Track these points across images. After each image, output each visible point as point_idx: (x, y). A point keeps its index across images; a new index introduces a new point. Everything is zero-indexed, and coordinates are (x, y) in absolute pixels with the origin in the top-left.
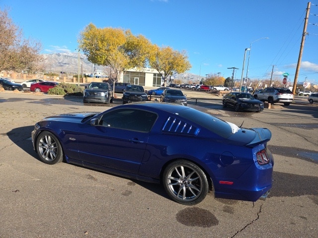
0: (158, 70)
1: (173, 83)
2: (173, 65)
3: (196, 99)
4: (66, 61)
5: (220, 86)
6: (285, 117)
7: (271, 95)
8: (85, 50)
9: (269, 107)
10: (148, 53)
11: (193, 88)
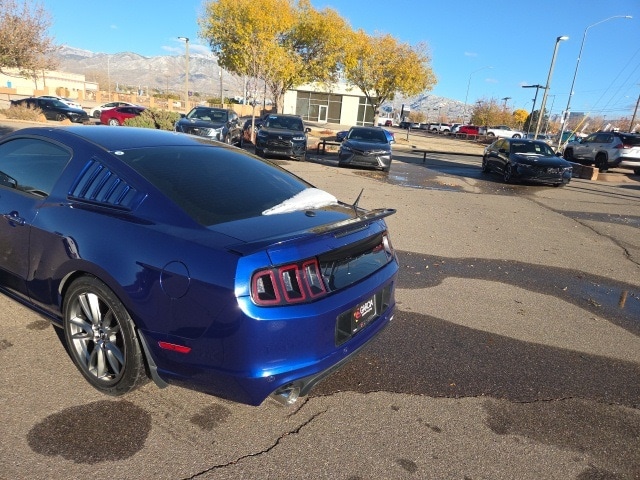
0: (363, 89)
1: (407, 120)
2: (392, 77)
3: (425, 152)
4: (202, 70)
5: (505, 128)
6: (616, 201)
7: (604, 149)
8: (213, 43)
9: (594, 178)
10: (342, 49)
11: (446, 130)
